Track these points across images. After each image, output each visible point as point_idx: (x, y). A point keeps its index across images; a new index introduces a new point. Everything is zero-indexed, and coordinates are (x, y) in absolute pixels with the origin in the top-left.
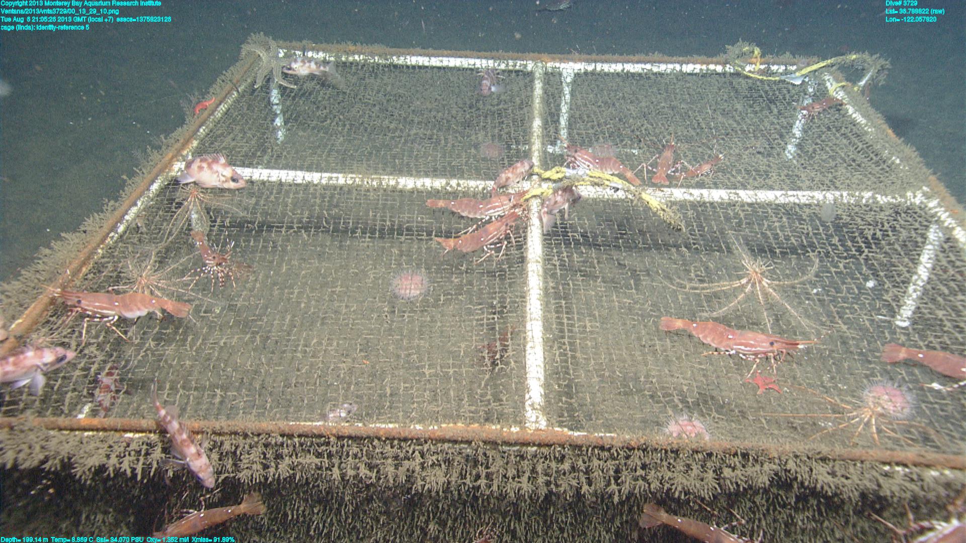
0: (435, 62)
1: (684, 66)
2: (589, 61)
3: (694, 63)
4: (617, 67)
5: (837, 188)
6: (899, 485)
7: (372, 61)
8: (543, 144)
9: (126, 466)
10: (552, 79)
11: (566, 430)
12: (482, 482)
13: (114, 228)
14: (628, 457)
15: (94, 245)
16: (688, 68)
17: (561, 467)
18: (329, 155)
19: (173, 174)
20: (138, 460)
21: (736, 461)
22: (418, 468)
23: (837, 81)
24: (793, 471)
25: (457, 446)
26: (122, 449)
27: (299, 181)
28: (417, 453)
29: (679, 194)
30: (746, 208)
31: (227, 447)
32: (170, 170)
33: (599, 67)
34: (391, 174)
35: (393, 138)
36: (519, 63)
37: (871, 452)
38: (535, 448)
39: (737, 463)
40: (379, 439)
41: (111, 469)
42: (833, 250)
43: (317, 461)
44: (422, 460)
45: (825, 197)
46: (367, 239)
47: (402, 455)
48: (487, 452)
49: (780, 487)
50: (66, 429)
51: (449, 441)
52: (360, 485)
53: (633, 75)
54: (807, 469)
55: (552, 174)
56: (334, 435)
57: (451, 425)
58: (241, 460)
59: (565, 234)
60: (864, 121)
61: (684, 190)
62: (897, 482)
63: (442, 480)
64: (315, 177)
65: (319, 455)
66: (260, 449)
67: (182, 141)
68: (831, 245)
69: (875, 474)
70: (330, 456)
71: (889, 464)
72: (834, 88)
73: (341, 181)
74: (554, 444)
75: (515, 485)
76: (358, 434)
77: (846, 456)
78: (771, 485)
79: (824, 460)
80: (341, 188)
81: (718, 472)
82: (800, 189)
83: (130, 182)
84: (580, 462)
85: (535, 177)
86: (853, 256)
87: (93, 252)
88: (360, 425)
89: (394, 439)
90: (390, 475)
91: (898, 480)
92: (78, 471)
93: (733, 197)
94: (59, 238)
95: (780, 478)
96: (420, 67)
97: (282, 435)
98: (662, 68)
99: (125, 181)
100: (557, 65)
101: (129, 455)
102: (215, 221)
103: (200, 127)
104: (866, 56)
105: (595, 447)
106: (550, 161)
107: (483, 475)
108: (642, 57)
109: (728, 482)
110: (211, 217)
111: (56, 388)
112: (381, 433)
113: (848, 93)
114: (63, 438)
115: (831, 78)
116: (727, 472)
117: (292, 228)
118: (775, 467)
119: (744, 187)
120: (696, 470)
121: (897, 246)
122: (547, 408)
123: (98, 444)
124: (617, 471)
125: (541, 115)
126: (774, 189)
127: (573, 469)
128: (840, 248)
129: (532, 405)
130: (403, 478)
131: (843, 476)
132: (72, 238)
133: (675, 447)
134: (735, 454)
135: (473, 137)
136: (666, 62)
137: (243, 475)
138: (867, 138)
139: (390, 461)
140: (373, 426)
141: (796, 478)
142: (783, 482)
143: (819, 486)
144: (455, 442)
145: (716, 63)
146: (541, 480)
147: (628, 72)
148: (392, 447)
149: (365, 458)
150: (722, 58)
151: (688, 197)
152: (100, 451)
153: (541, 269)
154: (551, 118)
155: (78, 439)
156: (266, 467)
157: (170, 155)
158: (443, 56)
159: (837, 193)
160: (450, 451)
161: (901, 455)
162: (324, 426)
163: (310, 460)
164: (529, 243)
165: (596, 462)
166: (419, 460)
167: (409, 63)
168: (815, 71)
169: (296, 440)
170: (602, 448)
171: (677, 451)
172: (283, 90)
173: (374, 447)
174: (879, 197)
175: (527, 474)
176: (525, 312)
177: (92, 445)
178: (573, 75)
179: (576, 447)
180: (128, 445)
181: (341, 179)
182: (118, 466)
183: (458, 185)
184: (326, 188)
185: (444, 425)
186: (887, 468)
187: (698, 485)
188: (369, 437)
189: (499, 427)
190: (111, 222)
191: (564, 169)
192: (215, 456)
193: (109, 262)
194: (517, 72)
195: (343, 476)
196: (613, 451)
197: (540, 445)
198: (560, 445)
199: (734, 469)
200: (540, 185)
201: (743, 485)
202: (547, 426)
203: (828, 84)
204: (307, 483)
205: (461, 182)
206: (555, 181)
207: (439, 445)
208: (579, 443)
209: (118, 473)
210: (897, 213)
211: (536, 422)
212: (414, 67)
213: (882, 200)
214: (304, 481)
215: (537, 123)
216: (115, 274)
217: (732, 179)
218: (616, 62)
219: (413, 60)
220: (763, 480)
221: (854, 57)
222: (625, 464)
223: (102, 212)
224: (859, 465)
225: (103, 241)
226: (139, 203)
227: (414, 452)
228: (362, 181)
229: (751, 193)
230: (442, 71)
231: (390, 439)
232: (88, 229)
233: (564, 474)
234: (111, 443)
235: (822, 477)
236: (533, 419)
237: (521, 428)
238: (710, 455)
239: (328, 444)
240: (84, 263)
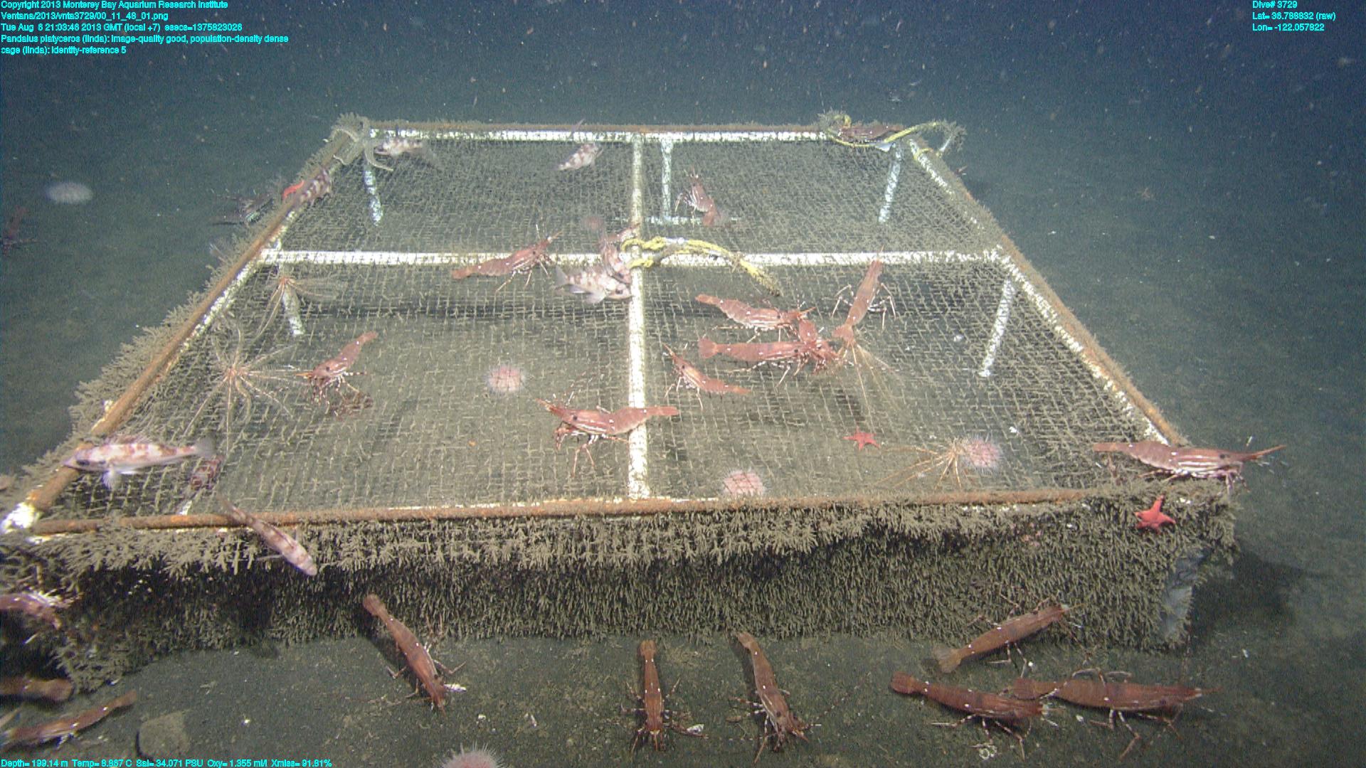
0: (532, 136)
1: (780, 134)
2: (687, 131)
3: (789, 131)
4: (716, 137)
5: (923, 249)
6: (976, 523)
7: (468, 137)
8: (643, 214)
9: (221, 561)
10: (652, 150)
11: (668, 497)
12: (588, 555)
13: (200, 320)
14: (730, 520)
15: (179, 338)
16: (784, 136)
17: (665, 534)
18: (422, 235)
19: (262, 261)
20: (234, 554)
21: (832, 515)
22: (522, 546)
23: (922, 147)
24: (883, 519)
25: (560, 521)
26: (217, 544)
27: (393, 262)
28: (520, 530)
29: (777, 259)
30: (841, 271)
31: (325, 536)
32: (258, 258)
33: (698, 137)
34: (489, 251)
35: (489, 214)
36: (617, 134)
37: (951, 495)
38: (638, 518)
39: (834, 518)
40: (480, 519)
41: (206, 565)
42: (920, 310)
43: (420, 545)
44: (526, 538)
45: (912, 257)
46: (465, 318)
47: (505, 534)
48: (591, 525)
49: (873, 536)
50: (156, 528)
51: (552, 517)
52: (467, 566)
53: (732, 144)
54: (897, 516)
55: (653, 244)
56: (435, 518)
57: (554, 501)
58: (341, 549)
59: (667, 305)
60: (945, 185)
61: (782, 255)
62: (974, 520)
63: (547, 555)
64: (409, 258)
65: (421, 539)
66: (360, 536)
67: (269, 227)
68: (918, 305)
69: (955, 515)
70: (432, 539)
71: (967, 504)
72: (917, 152)
73: (437, 261)
74: (657, 512)
75: (622, 556)
76: (459, 515)
77: (930, 501)
78: (865, 535)
79: (911, 506)
80: (437, 268)
81: (815, 527)
82: (890, 250)
83: (214, 271)
84: (684, 528)
85: (635, 248)
86: (937, 316)
87: (178, 346)
88: (461, 506)
89: (495, 518)
90: (494, 555)
91: (975, 519)
92: (171, 569)
93: (828, 260)
94: (140, 333)
95: (873, 527)
96: (517, 142)
97: (382, 522)
98: (759, 136)
99: (210, 271)
100: (656, 135)
101: (224, 550)
102: (307, 307)
103: (289, 212)
104: (945, 123)
105: (697, 512)
106: (649, 231)
107: (588, 548)
108: (740, 126)
109: (825, 535)
110: (302, 304)
111: (144, 486)
112: (483, 513)
113: (931, 158)
114: (152, 537)
115: (915, 144)
116: (824, 527)
117: (387, 311)
118: (868, 517)
119: (839, 250)
120: (795, 526)
121: (976, 303)
122: (653, 478)
123: (192, 541)
124: (720, 534)
125: (640, 185)
126: (865, 252)
127: (678, 535)
128: (926, 308)
129: (635, 476)
130: (507, 557)
131: (927, 520)
132: (156, 333)
133: (774, 506)
134: (832, 508)
135: (572, 210)
136: (763, 131)
137: (344, 564)
138: (950, 200)
139: (493, 540)
140: (473, 506)
141: (886, 526)
142: (875, 530)
143: (906, 531)
144: (559, 517)
145: (810, 131)
146: (646, 548)
147: (726, 141)
148: (495, 526)
149: (468, 539)
150: (814, 125)
151: (785, 262)
152: (193, 547)
153: (643, 341)
154: (652, 189)
155: (169, 537)
156: (367, 554)
157: (257, 242)
158: (540, 130)
159: (923, 254)
160: (554, 527)
161: (978, 496)
162: (424, 510)
163: (412, 544)
164: (631, 315)
165: (699, 527)
166: (522, 537)
167: (505, 138)
168: (901, 138)
169: (396, 525)
170: (704, 513)
171: (777, 509)
172: (377, 171)
173: (476, 527)
174: (959, 255)
175: (632, 544)
176: (628, 384)
177: (185, 542)
178: (672, 146)
179: (679, 513)
180: (223, 540)
181: (436, 259)
182: (212, 561)
183: (558, 259)
184: (423, 267)
185: (546, 502)
186: (965, 509)
187: (797, 541)
188: (470, 518)
189: (601, 499)
190: (196, 314)
191: (665, 239)
192: (313, 546)
193: (195, 355)
194: (616, 143)
195: (447, 559)
196: (715, 515)
197: (643, 514)
198: (663, 513)
199: (830, 522)
200: (640, 256)
201: (839, 537)
202: (651, 495)
203: (913, 150)
204: (413, 567)
205: (560, 256)
206: (655, 252)
207: (542, 521)
208: (682, 509)
209: (215, 570)
210: (976, 270)
211: (639, 492)
212: (510, 142)
213: (963, 258)
214: (409, 565)
215: (637, 194)
216: (203, 367)
217: (828, 243)
218: (714, 131)
219: (510, 135)
220: (857, 530)
221: (935, 124)
222: (728, 527)
223: (187, 304)
224: (942, 508)
225: (188, 334)
226: (226, 293)
227: (517, 530)
228: (459, 260)
229: (845, 256)
230: (540, 146)
231: (492, 519)
232: (173, 322)
233: (669, 540)
234: (204, 539)
235: (910, 523)
236: (636, 489)
237: (624, 499)
238: (808, 511)
239: (429, 527)
240: (169, 358)
